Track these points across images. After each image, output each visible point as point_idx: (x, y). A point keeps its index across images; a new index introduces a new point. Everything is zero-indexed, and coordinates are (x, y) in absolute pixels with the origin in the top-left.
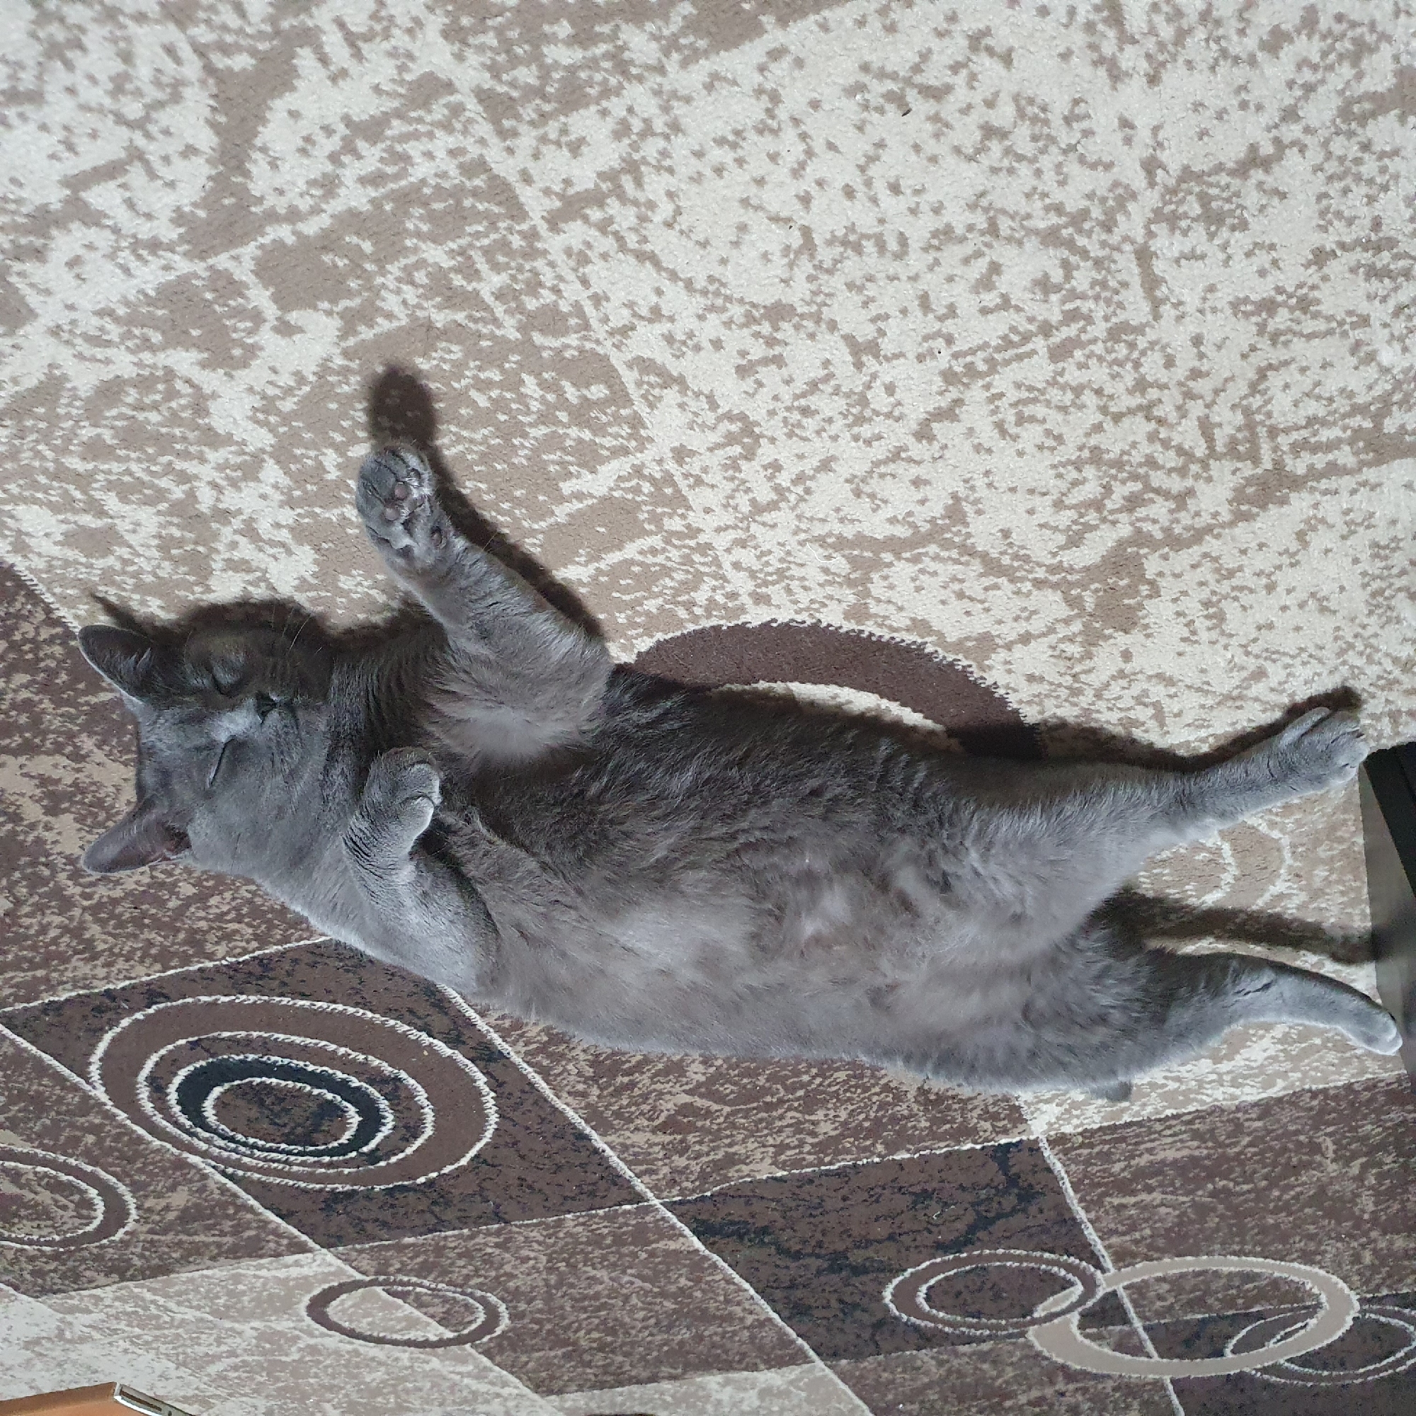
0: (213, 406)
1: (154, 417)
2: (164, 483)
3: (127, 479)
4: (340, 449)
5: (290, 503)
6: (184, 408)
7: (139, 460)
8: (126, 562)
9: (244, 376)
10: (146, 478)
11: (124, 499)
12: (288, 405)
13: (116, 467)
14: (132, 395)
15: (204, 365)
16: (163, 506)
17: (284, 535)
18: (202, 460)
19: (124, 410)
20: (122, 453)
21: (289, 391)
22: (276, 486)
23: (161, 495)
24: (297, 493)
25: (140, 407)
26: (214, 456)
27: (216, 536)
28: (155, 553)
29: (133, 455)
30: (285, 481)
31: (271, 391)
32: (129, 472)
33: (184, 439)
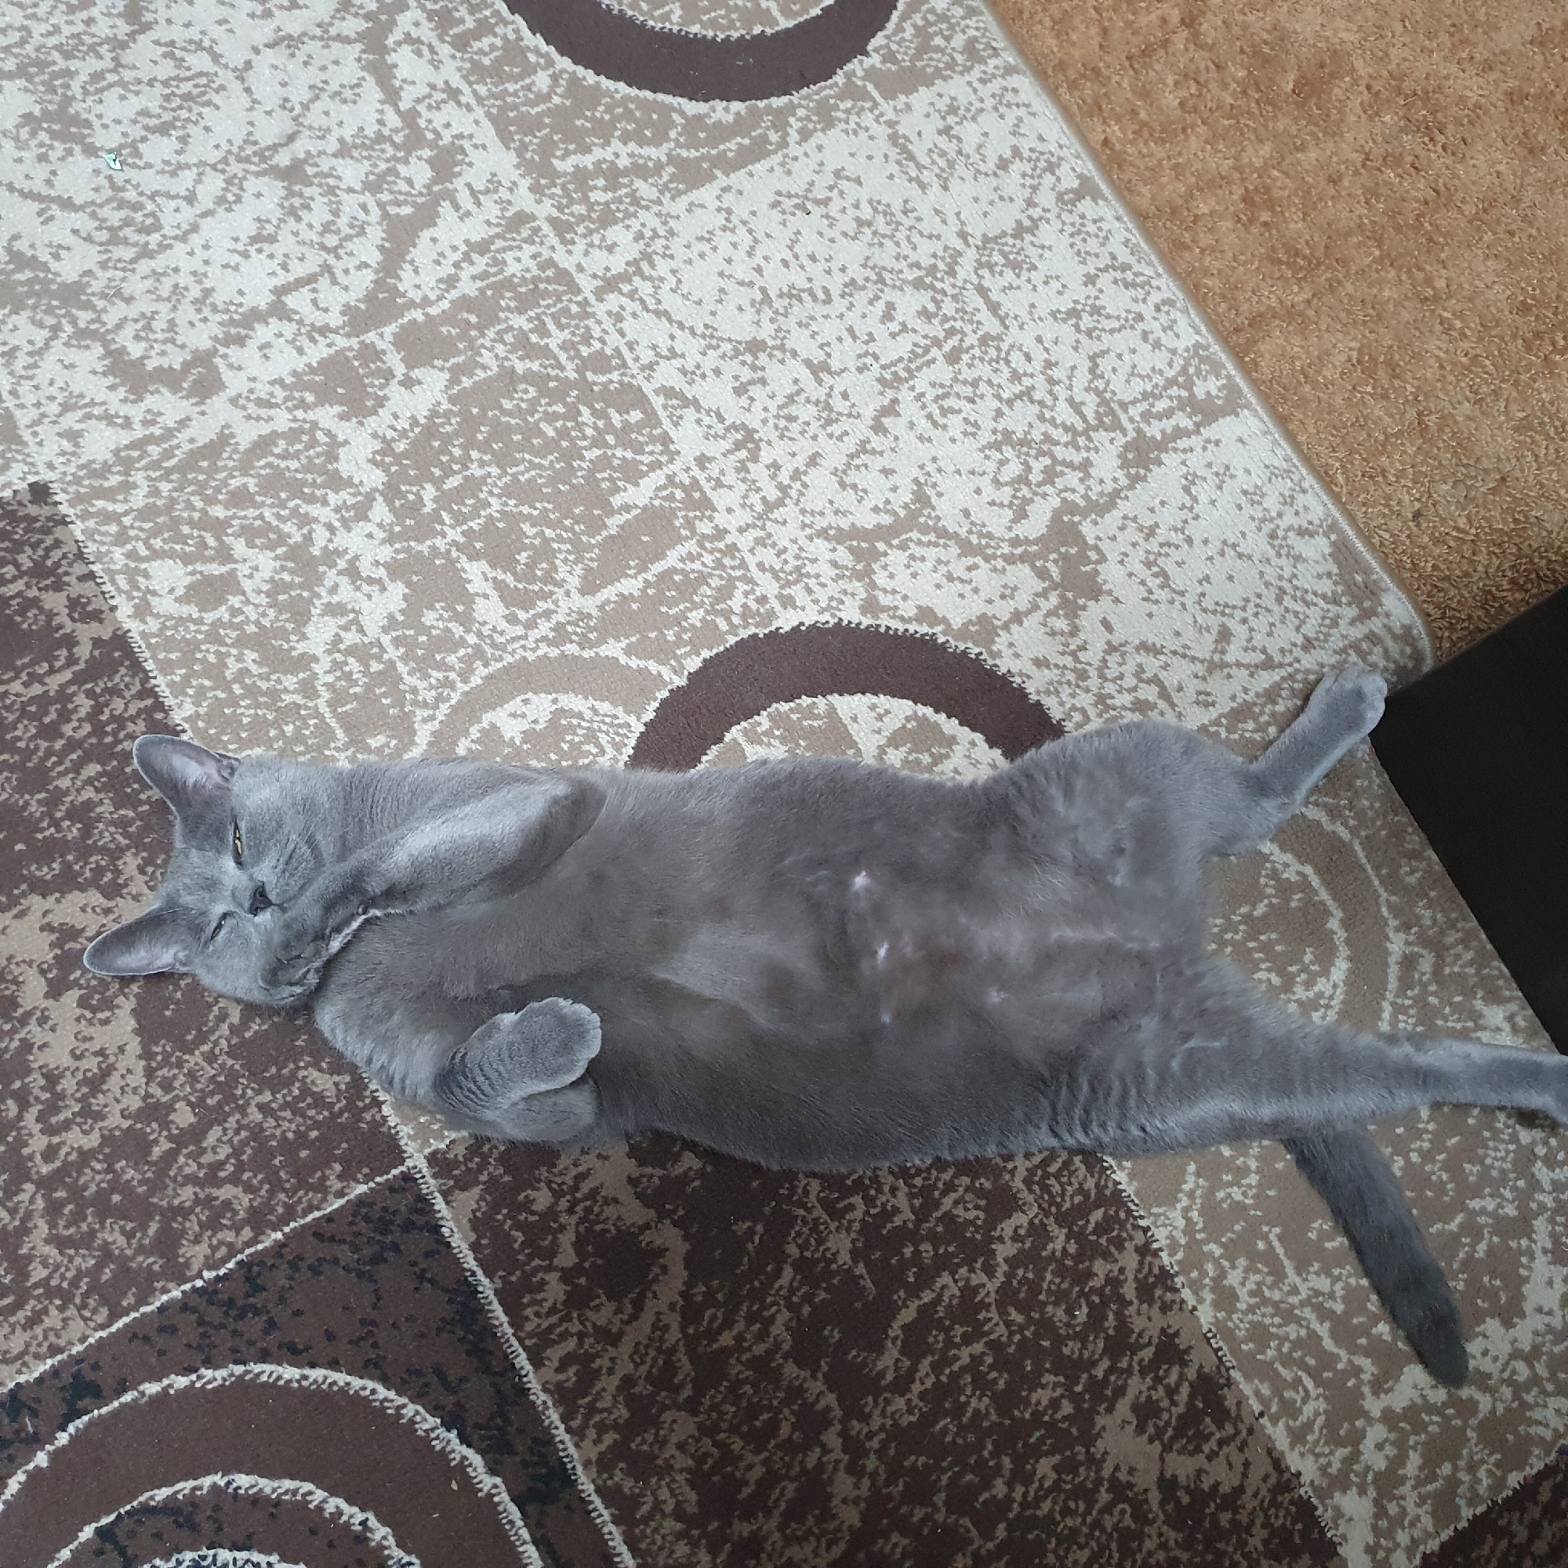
0: (342, 452)
1: (294, 464)
2: (288, 527)
3: (258, 523)
4: (438, 483)
5: (390, 540)
6: (318, 455)
7: (272, 506)
8: (234, 612)
9: (372, 422)
10: (275, 523)
11: (250, 545)
12: (401, 447)
13: (252, 513)
14: (281, 446)
15: (342, 417)
16: (280, 551)
17: (382, 573)
18: (325, 503)
19: (271, 459)
20: (259, 499)
21: (403, 434)
22: (380, 525)
23: (283, 538)
24: (397, 529)
25: (285, 456)
26: (333, 498)
27: (320, 579)
28: (263, 600)
29: (269, 501)
30: (389, 518)
31: (390, 434)
32: (261, 517)
33: (314, 484)
